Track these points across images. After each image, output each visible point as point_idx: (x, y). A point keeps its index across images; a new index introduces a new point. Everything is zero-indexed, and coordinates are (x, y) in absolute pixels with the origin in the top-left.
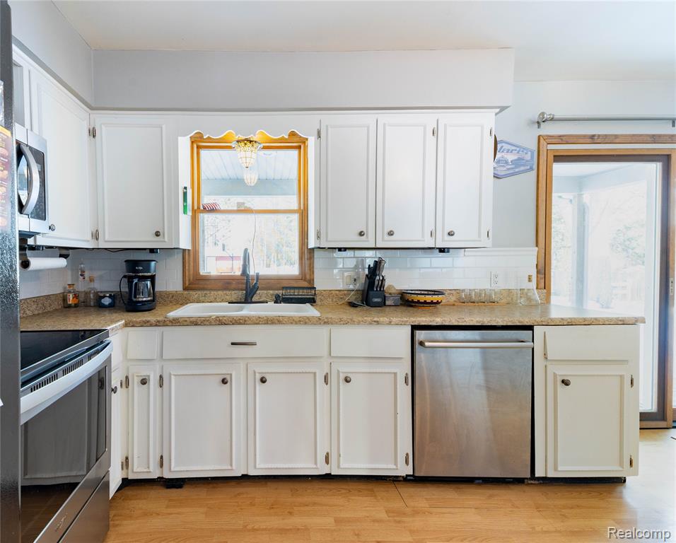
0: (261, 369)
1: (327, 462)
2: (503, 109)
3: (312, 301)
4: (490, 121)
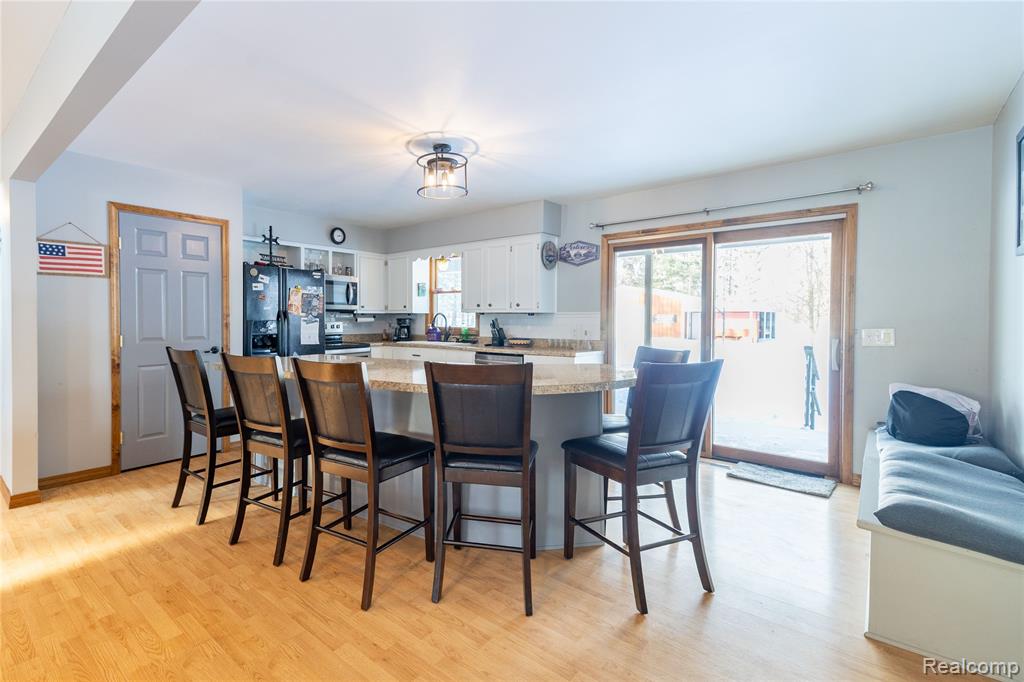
4: (537, 240)
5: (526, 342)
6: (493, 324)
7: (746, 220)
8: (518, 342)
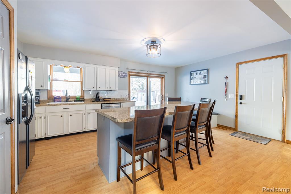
0: (70, 113)
1: (85, 129)
2: (119, 68)
3: (84, 101)
4: (117, 69)
5: (109, 99)
6: (98, 94)
7: (153, 74)
8: (107, 99)
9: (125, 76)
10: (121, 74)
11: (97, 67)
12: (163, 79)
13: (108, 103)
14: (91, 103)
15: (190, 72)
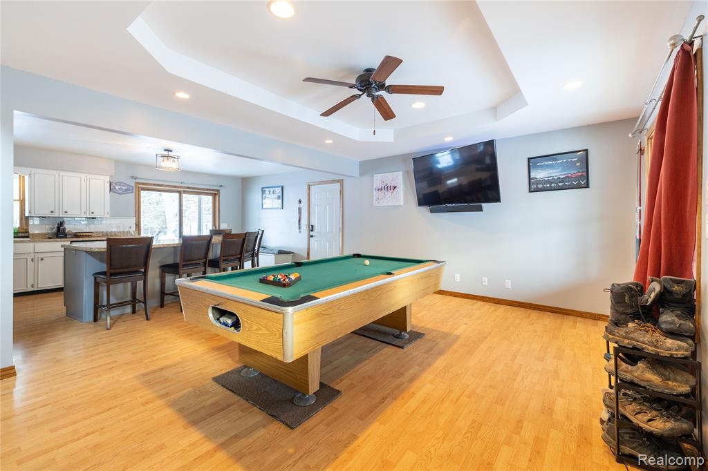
2: (112, 176)
3: (27, 237)
4: (108, 179)
5: (90, 234)
6: (61, 224)
7: (194, 188)
8: (84, 234)
9: (126, 190)
10: (117, 187)
11: (61, 175)
12: (217, 197)
13: (87, 239)
14: (46, 240)
15: (262, 188)
